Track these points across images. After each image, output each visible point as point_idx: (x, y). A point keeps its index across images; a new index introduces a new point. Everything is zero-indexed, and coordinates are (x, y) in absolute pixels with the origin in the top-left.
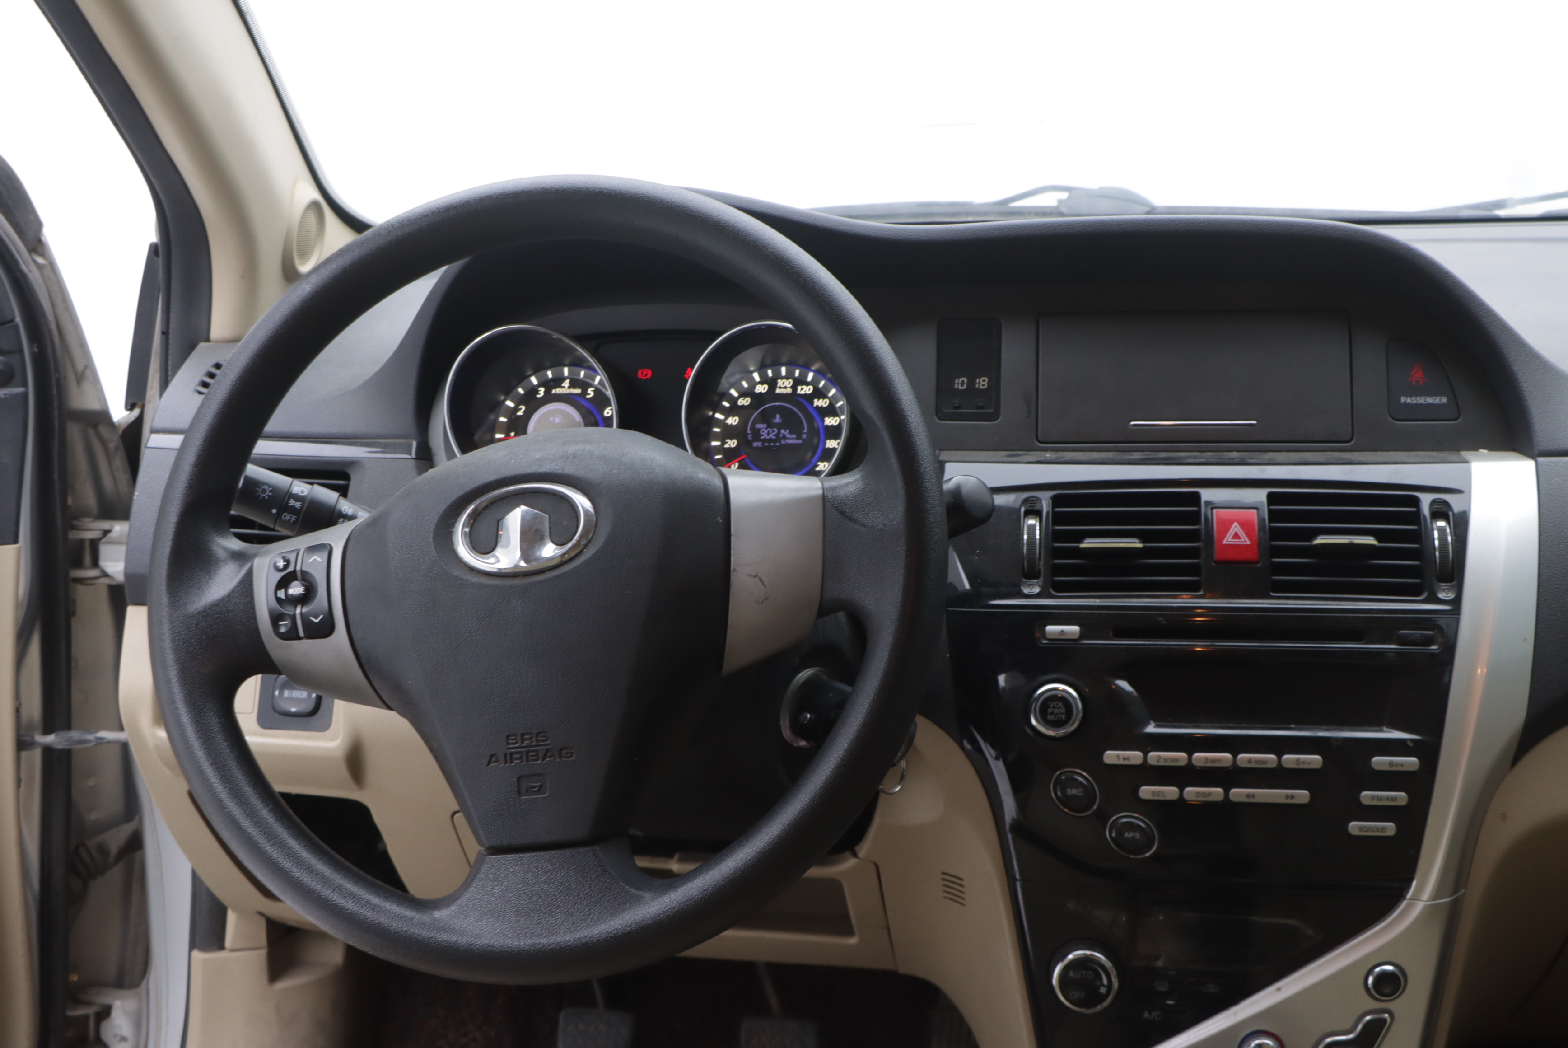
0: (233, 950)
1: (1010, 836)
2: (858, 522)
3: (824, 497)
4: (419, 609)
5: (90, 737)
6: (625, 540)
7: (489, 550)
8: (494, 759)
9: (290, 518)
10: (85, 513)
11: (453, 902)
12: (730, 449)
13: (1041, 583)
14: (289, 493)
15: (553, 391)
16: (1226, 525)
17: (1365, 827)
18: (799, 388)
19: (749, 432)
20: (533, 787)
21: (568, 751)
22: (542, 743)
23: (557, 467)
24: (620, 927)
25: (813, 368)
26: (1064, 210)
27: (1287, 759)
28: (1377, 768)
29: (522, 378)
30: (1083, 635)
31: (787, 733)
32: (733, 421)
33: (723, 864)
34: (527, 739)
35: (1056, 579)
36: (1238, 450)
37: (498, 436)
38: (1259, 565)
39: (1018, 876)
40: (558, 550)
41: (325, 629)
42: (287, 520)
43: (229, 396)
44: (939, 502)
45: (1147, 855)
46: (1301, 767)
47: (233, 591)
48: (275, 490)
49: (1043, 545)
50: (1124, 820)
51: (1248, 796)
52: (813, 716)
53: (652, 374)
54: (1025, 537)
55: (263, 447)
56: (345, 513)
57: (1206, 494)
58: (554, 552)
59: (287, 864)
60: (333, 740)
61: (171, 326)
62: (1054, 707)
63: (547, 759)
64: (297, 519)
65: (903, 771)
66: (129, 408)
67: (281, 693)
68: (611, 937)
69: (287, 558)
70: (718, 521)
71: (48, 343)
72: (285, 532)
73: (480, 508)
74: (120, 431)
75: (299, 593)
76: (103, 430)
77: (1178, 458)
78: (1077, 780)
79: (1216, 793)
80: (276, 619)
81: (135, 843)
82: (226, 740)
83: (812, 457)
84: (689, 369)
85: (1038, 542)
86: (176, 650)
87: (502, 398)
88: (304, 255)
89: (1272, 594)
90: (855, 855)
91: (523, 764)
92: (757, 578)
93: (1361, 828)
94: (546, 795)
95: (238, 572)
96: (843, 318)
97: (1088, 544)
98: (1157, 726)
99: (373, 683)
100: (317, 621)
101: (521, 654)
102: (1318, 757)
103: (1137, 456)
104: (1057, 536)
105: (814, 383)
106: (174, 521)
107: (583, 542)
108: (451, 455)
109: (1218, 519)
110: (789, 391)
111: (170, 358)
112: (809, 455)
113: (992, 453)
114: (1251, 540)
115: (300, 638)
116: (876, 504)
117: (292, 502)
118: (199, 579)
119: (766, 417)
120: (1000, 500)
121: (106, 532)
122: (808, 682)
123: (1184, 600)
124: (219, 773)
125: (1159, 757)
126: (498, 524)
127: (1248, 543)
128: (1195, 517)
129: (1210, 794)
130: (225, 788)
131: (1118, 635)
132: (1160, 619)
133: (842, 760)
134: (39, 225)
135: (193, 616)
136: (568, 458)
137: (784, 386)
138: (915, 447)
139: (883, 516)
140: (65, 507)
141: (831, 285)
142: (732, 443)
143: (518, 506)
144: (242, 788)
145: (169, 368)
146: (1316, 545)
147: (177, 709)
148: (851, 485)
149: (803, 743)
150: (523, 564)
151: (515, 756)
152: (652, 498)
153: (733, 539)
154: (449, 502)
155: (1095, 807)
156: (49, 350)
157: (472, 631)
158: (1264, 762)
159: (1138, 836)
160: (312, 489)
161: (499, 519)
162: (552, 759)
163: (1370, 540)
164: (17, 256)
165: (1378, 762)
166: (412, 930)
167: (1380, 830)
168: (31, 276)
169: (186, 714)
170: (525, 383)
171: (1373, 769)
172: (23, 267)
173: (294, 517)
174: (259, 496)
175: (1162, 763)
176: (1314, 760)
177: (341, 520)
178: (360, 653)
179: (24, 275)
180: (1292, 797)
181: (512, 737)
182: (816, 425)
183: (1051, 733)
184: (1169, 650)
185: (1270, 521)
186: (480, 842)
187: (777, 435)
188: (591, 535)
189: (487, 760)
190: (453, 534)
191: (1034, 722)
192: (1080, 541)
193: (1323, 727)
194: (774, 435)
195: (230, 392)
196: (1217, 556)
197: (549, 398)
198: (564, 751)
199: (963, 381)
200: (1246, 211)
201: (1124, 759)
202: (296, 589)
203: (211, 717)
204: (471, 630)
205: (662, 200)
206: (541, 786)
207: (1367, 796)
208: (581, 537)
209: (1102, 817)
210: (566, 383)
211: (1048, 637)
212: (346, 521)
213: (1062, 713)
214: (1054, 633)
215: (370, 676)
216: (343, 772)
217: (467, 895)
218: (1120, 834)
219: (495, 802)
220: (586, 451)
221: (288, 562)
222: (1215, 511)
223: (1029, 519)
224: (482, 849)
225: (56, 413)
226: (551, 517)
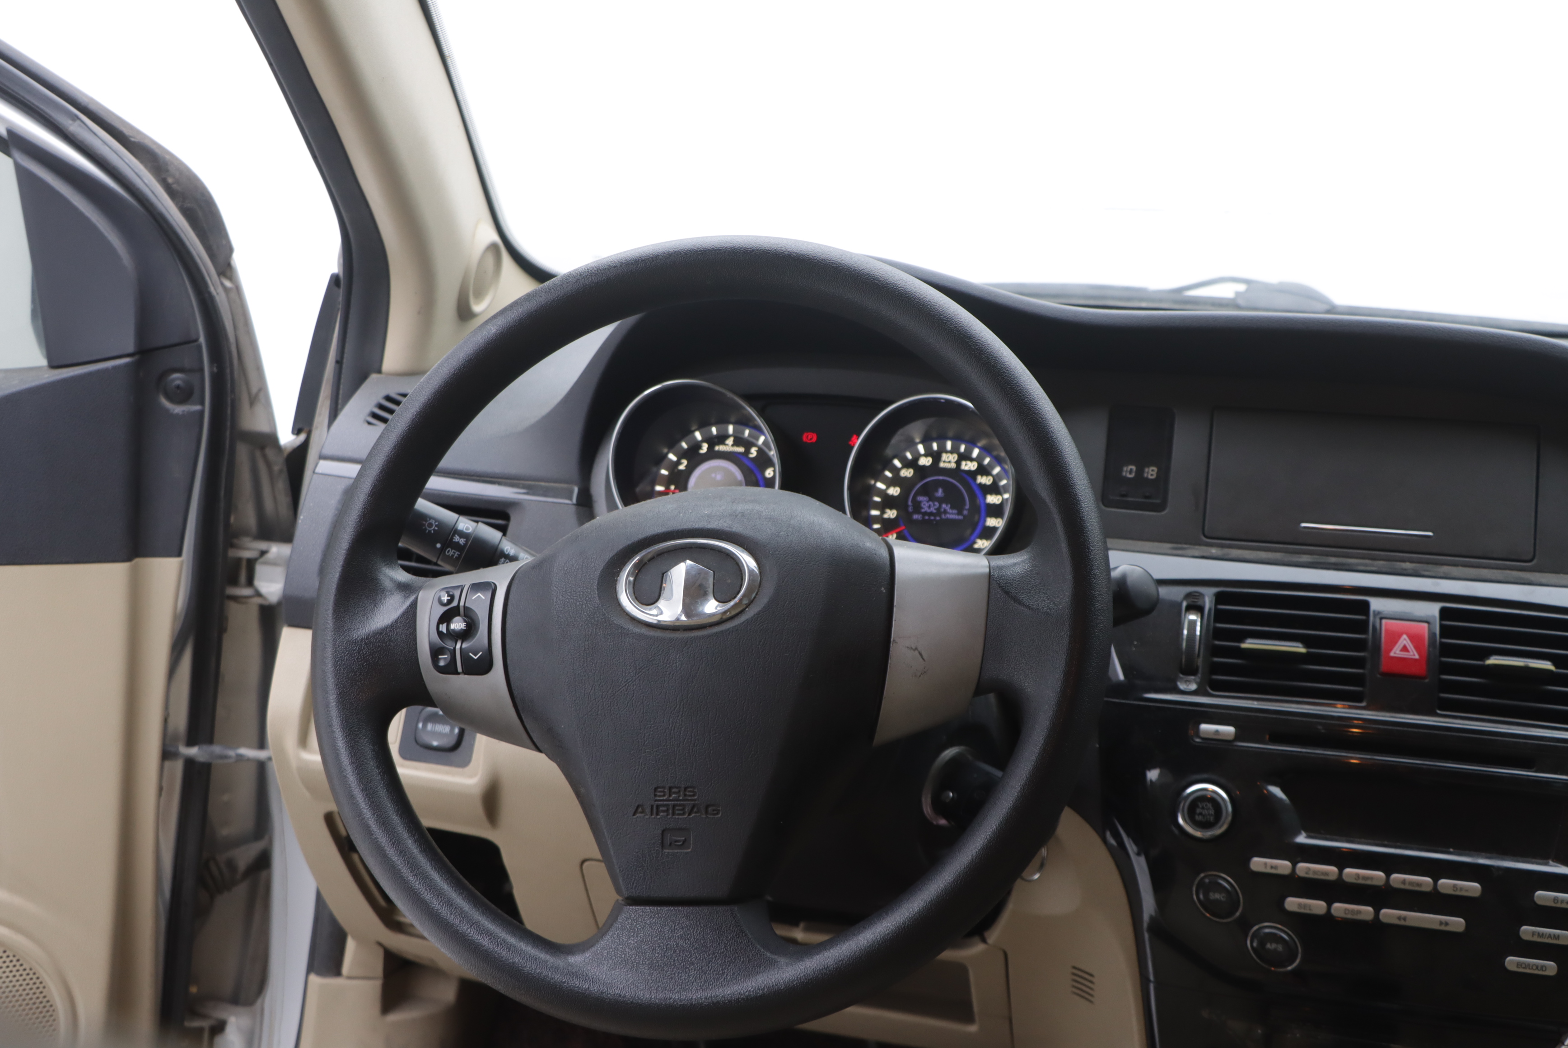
0: (349, 978)
1: (1146, 936)
2: (1023, 603)
3: (990, 575)
4: (578, 654)
5: (231, 753)
6: (787, 602)
7: (652, 601)
8: (640, 810)
9: (453, 554)
10: (245, 533)
11: (588, 949)
12: (889, 519)
13: (1198, 680)
14: (454, 529)
15: (717, 448)
16: (1394, 637)
17: (1524, 963)
18: (963, 463)
19: (910, 503)
20: (676, 841)
21: (714, 808)
22: (689, 798)
23: (725, 525)
24: (752, 990)
25: (979, 444)
26: (1241, 302)
27: (1443, 884)
28: (1539, 902)
29: (687, 433)
30: (1238, 737)
31: (927, 809)
32: (894, 491)
33: (861, 935)
34: (674, 793)
35: (1215, 677)
36: (1411, 561)
37: (659, 488)
38: (1427, 681)
39: (1152, 978)
40: (720, 607)
41: (482, 666)
42: (450, 555)
43: (409, 429)
44: (1106, 590)
45: (1289, 968)
46: (1458, 893)
47: (396, 621)
48: (441, 525)
49: (1203, 642)
50: (1267, 930)
51: (1399, 918)
52: (955, 795)
53: (817, 437)
54: (1185, 632)
55: (435, 483)
56: (507, 553)
57: (1377, 604)
58: (716, 608)
59: (427, 896)
60: (471, 777)
61: (345, 355)
62: (1203, 808)
63: (693, 815)
64: (460, 556)
65: (1043, 859)
66: (296, 432)
67: (425, 726)
68: (743, 999)
69: (451, 593)
70: (882, 591)
71: (228, 364)
72: (448, 567)
73: (646, 560)
74: (286, 454)
75: (460, 628)
76: (270, 452)
77: (1349, 564)
78: (1220, 885)
79: (1366, 912)
80: (436, 652)
81: (263, 862)
82: (378, 768)
83: (972, 534)
84: (855, 436)
85: (1198, 638)
86: (337, 673)
87: (665, 450)
88: (480, 295)
89: (1439, 712)
90: (984, 941)
91: (669, 817)
92: (916, 652)
93: (1519, 964)
94: (689, 850)
95: (403, 603)
96: (1023, 398)
97: (1249, 644)
98: (1309, 837)
99: (526, 724)
100: (476, 658)
101: (675, 708)
102: (1476, 885)
103: (1305, 558)
104: (1218, 634)
105: (979, 460)
106: (345, 548)
107: (745, 602)
108: (612, 507)
109: (1386, 630)
110: (953, 465)
111: (341, 386)
112: (968, 532)
113: (1156, 544)
114: (1419, 654)
115: (458, 673)
116: (1042, 586)
117: (457, 538)
118: (364, 607)
119: (927, 491)
120: (1164, 592)
121: (263, 553)
122: (953, 760)
123: (1340, 709)
124: (369, 800)
125: (1309, 869)
126: (662, 576)
127: (1417, 657)
128: (1362, 627)
129: (1359, 912)
130: (374, 814)
131: (1275, 739)
132: (1320, 727)
133: (989, 842)
134: (230, 250)
135: (355, 642)
136: (736, 516)
137: (948, 461)
138: (1086, 533)
139: (1048, 599)
140: (227, 524)
141: (1013, 364)
142: (891, 514)
143: (684, 560)
144: (389, 817)
145: (340, 396)
146: (1489, 666)
147: (333, 732)
148: (1018, 566)
149: (943, 822)
150: (683, 618)
151: (661, 809)
152: (818, 563)
153: (895, 609)
154: (615, 551)
155: (1238, 914)
156: (228, 371)
157: (629, 681)
158: (1419, 884)
159: (1280, 948)
160: (476, 527)
161: (664, 571)
162: (698, 815)
163: (1547, 665)
164: (207, 278)
165: (1541, 897)
166: (545, 973)
167: (1539, 968)
168: (217, 298)
169: (341, 739)
170: (689, 438)
171: (1535, 903)
172: (212, 289)
173: (457, 553)
174: (426, 529)
175: (1311, 876)
176: (1472, 888)
177: (503, 560)
178: (515, 693)
179: (212, 297)
180: (1447, 924)
181: (659, 790)
182: (978, 501)
183: (1198, 834)
184: (1326, 760)
185: (1442, 635)
186: (618, 890)
187: (938, 509)
188: (754, 595)
189: (632, 810)
190: (618, 583)
191: (1181, 821)
192: (1242, 639)
193: (1484, 854)
194: (935, 509)
195: (409, 426)
196: (1383, 667)
197: (712, 455)
198: (710, 809)
199: (1131, 470)
200: (1431, 317)
201: (1272, 867)
202: (458, 625)
203: (365, 744)
204: (627, 680)
205: (850, 267)
206: (684, 841)
207: (1527, 931)
208: (744, 596)
209: (1244, 925)
210: (730, 441)
211: (1202, 735)
212: (507, 561)
213: (1212, 815)
214: (1207, 732)
215: (523, 717)
216: (479, 810)
217: (602, 943)
218: (1262, 944)
219: (637, 852)
220: (755, 511)
221: (452, 598)
222: (1384, 621)
223: (1190, 614)
224: (620, 898)
225: (228, 433)
226: (715, 573)
